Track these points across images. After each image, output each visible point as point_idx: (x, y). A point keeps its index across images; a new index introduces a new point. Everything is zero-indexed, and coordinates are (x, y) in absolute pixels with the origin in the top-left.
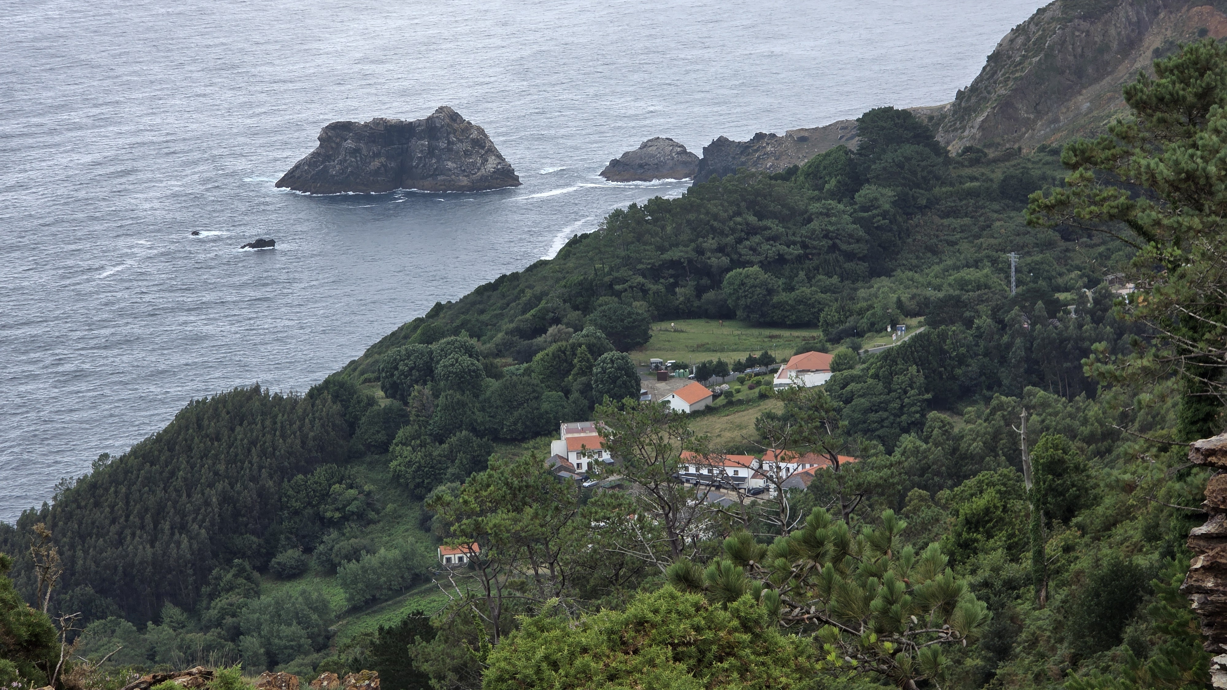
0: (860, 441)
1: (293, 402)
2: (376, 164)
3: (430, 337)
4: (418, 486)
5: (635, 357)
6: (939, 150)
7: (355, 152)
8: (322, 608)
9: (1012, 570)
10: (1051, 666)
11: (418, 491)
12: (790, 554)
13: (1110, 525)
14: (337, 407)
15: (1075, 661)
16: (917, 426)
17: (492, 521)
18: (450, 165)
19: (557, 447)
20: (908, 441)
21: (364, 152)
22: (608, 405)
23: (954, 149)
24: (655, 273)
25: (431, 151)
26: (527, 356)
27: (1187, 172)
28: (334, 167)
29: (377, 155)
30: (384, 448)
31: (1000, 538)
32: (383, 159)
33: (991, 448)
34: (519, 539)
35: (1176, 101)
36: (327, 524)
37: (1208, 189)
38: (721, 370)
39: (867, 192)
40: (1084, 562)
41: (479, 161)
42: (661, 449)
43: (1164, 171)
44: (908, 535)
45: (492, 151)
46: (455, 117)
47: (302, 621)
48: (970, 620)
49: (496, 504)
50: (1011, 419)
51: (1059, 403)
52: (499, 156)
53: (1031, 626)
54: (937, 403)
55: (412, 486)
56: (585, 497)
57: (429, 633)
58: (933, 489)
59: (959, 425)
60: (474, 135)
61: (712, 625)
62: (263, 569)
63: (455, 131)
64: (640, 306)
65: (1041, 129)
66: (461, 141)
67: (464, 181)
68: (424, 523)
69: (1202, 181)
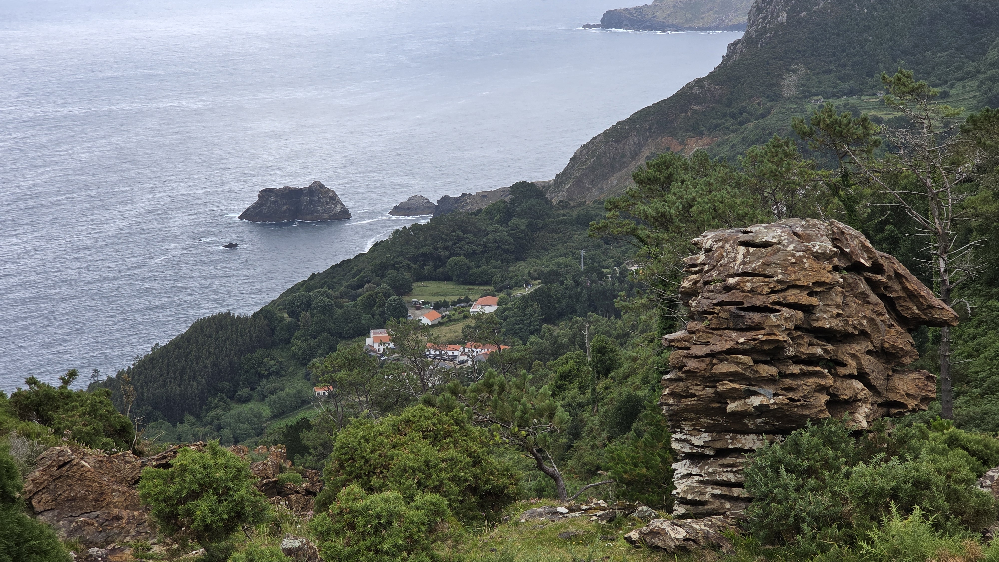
0: (511, 338)
1: (246, 319)
2: (285, 208)
3: (309, 290)
4: (304, 359)
5: (405, 299)
6: (547, 202)
7: (275, 202)
8: (259, 416)
9: (581, 398)
10: (599, 442)
11: (304, 361)
12: (477, 391)
13: (626, 377)
14: (266, 322)
15: (610, 439)
16: (537, 331)
17: (338, 375)
18: (319, 208)
19: (369, 341)
20: (533, 338)
21: (280, 202)
22: (392, 321)
23: (555, 201)
24: (414, 259)
25: (311, 202)
26: (354, 298)
27: (661, 213)
28: (265, 210)
29: (285, 204)
30: (288, 341)
31: (576, 383)
32: (288, 206)
33: (572, 342)
34: (351, 384)
35: (656, 180)
36: (261, 376)
37: (671, 221)
38: (445, 305)
39: (514, 221)
40: (614, 394)
41: (333, 206)
42: (417, 342)
43: (651, 212)
44: (532, 382)
45: (339, 202)
46: (322, 186)
47: (250, 422)
48: (561, 421)
49: (340, 367)
50: (582, 328)
51: (604, 321)
52: (342, 204)
53: (589, 424)
54: (547, 321)
55: (301, 359)
56: (382, 364)
57: (309, 428)
58: (545, 361)
59: (557, 331)
60: (331, 194)
61: (441, 422)
62: (232, 398)
63: (322, 193)
64: (407, 275)
65: (595, 193)
66: (324, 197)
67: (326, 216)
68: (307, 377)
69: (668, 217)
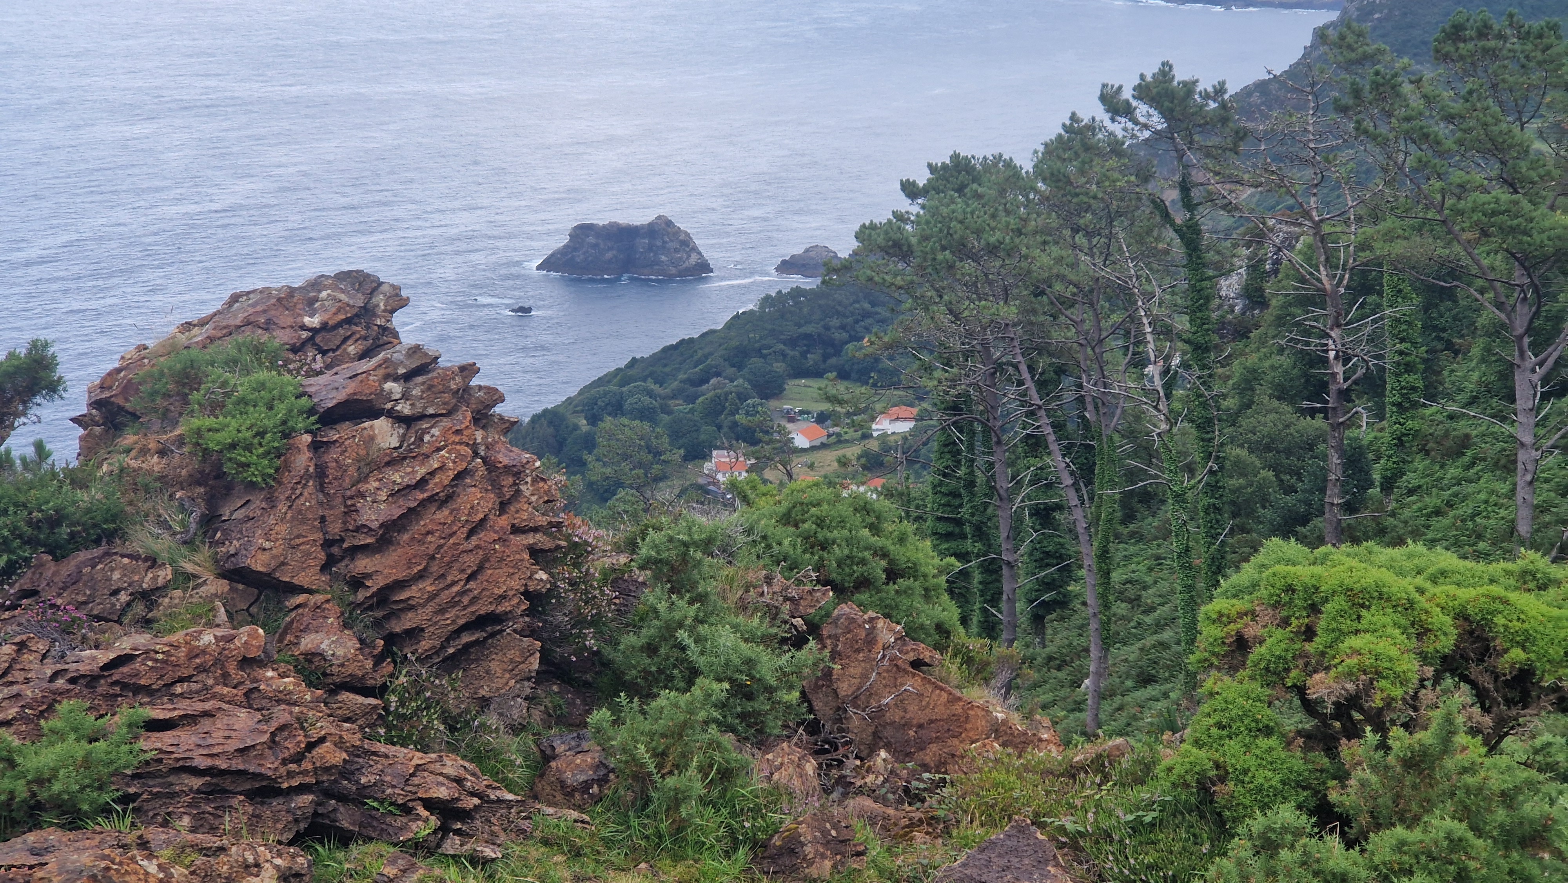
2: (609, 255)
3: (624, 383)
5: (773, 404)
7: (595, 246)
14: (551, 430)
18: (663, 258)
19: (709, 468)
21: (602, 246)
24: (792, 342)
25: (650, 248)
26: (691, 399)
28: (579, 257)
29: (610, 249)
32: (614, 252)
38: (834, 417)
41: (685, 256)
45: (695, 249)
46: (669, 223)
52: (700, 253)
60: (682, 237)
63: (668, 234)
64: (779, 367)
66: (672, 241)
67: (673, 271)
